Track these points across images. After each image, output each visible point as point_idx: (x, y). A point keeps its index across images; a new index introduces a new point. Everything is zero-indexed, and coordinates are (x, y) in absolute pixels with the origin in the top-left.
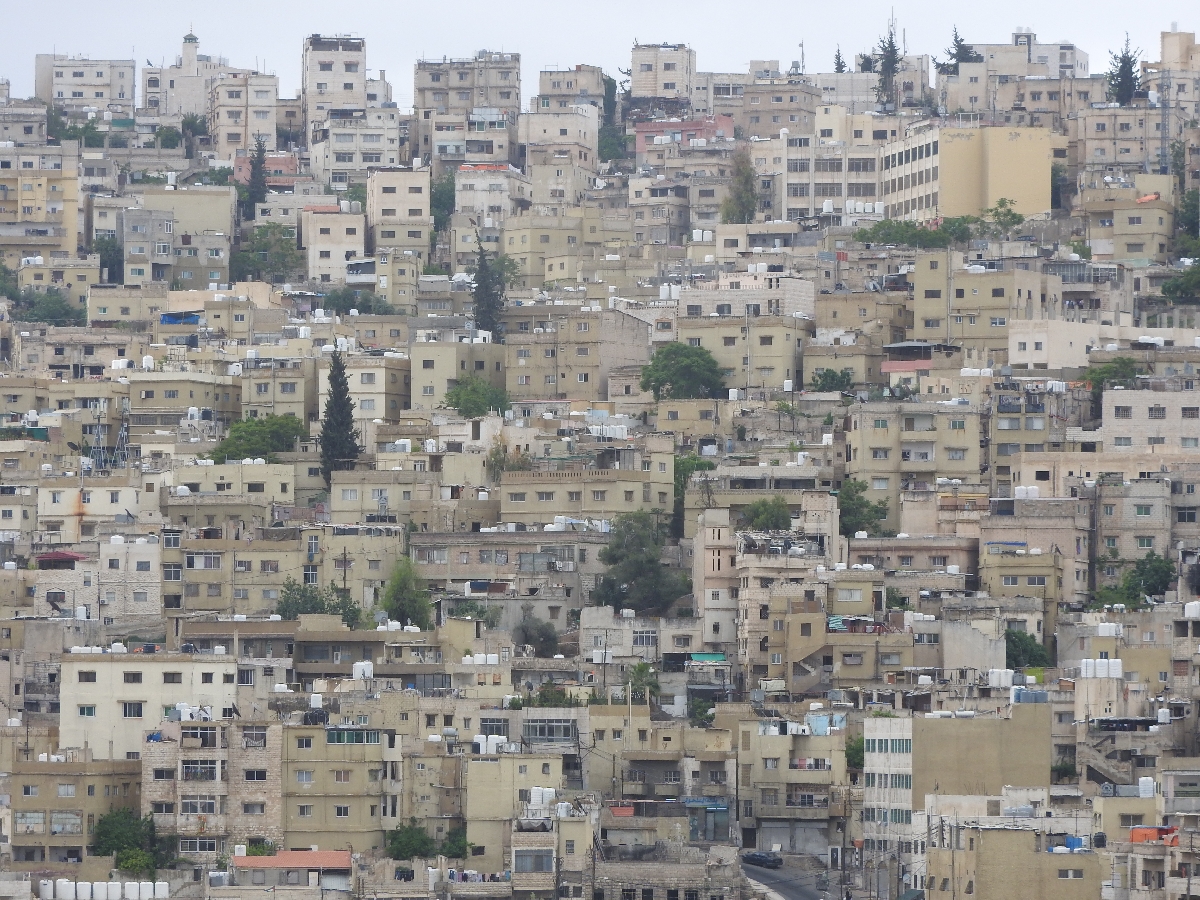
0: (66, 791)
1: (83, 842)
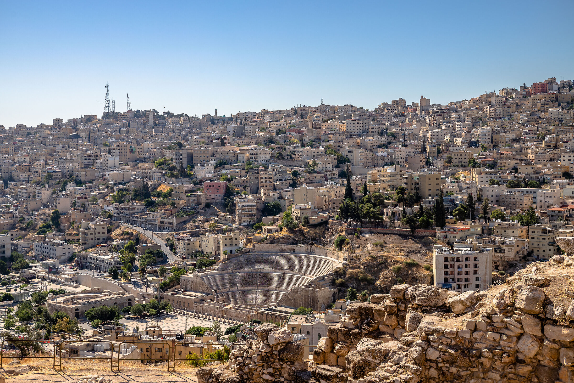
0: (559, 169)
1: (561, 175)
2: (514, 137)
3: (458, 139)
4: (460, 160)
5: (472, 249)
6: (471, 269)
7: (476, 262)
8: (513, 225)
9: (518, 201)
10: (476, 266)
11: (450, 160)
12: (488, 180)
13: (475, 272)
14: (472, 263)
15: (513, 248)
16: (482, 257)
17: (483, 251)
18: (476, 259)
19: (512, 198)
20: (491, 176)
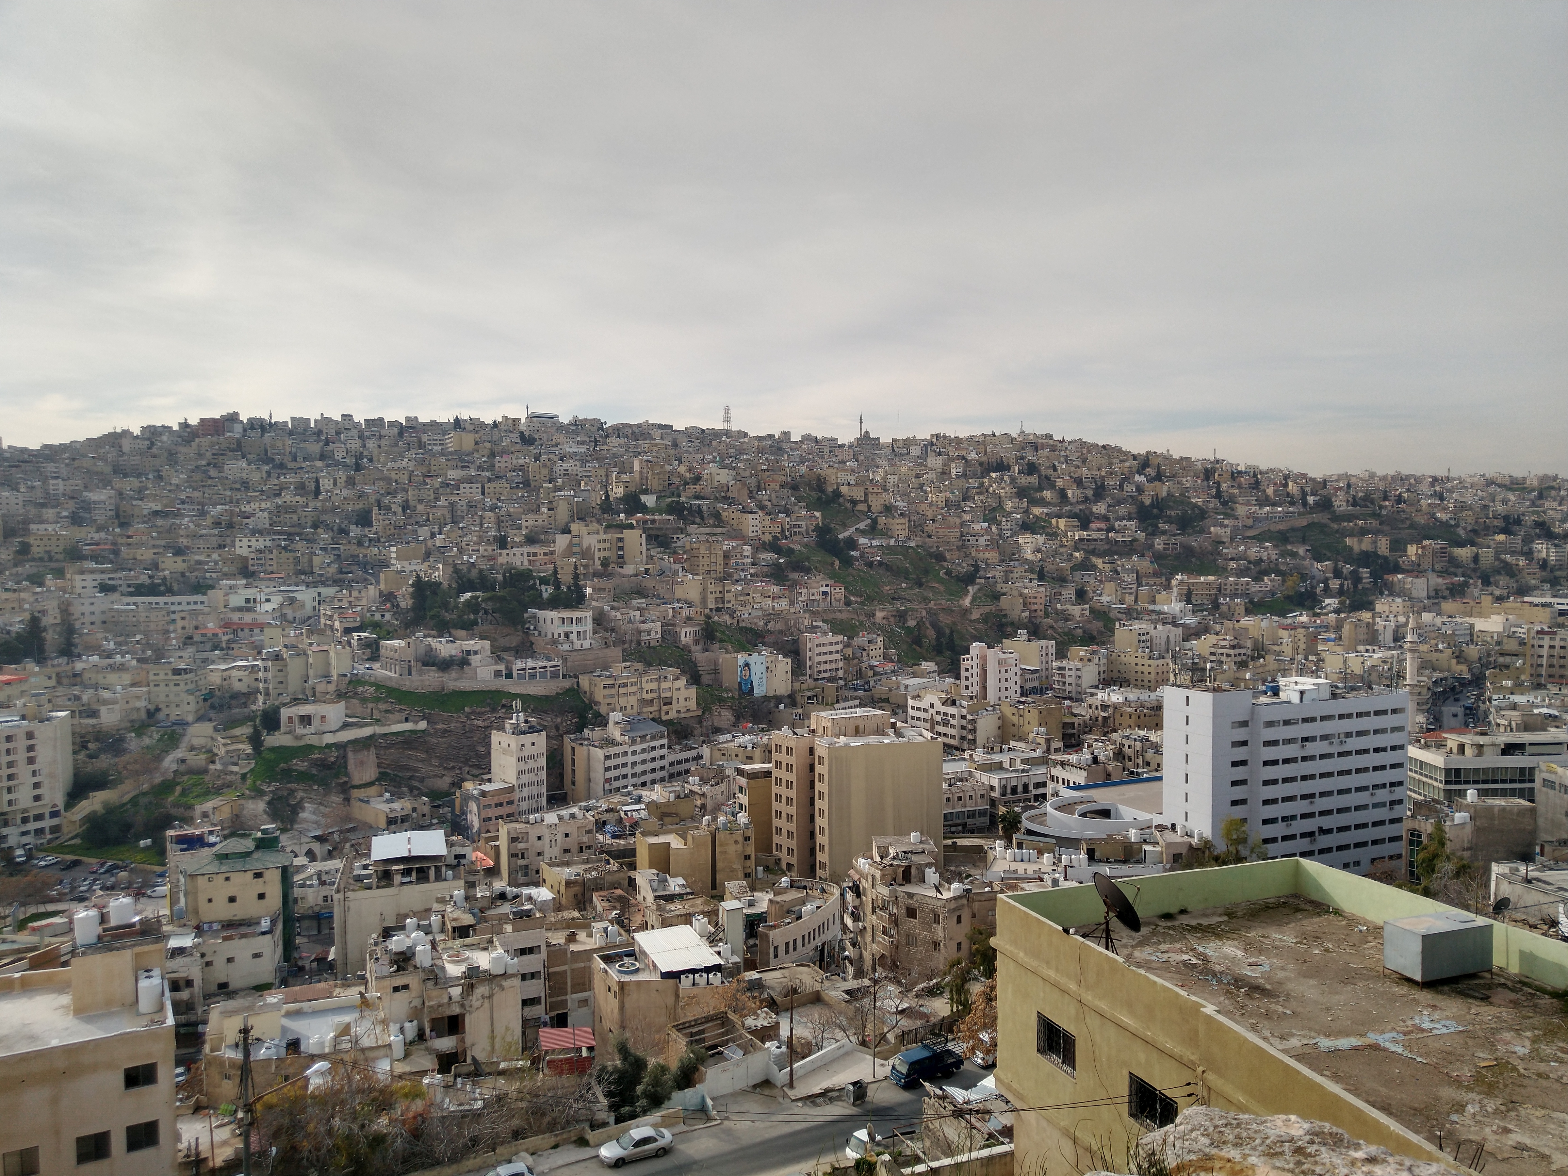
2: (159, 508)
3: (51, 511)
4: (48, 548)
5: (23, 717)
6: (21, 756)
7: (31, 742)
8: (122, 665)
9: (142, 620)
10: (31, 748)
11: (24, 550)
12: (95, 583)
13: (31, 761)
14: (21, 743)
15: (117, 707)
16: (43, 731)
17: (48, 720)
18: (30, 735)
19: (132, 614)
20: (103, 576)
